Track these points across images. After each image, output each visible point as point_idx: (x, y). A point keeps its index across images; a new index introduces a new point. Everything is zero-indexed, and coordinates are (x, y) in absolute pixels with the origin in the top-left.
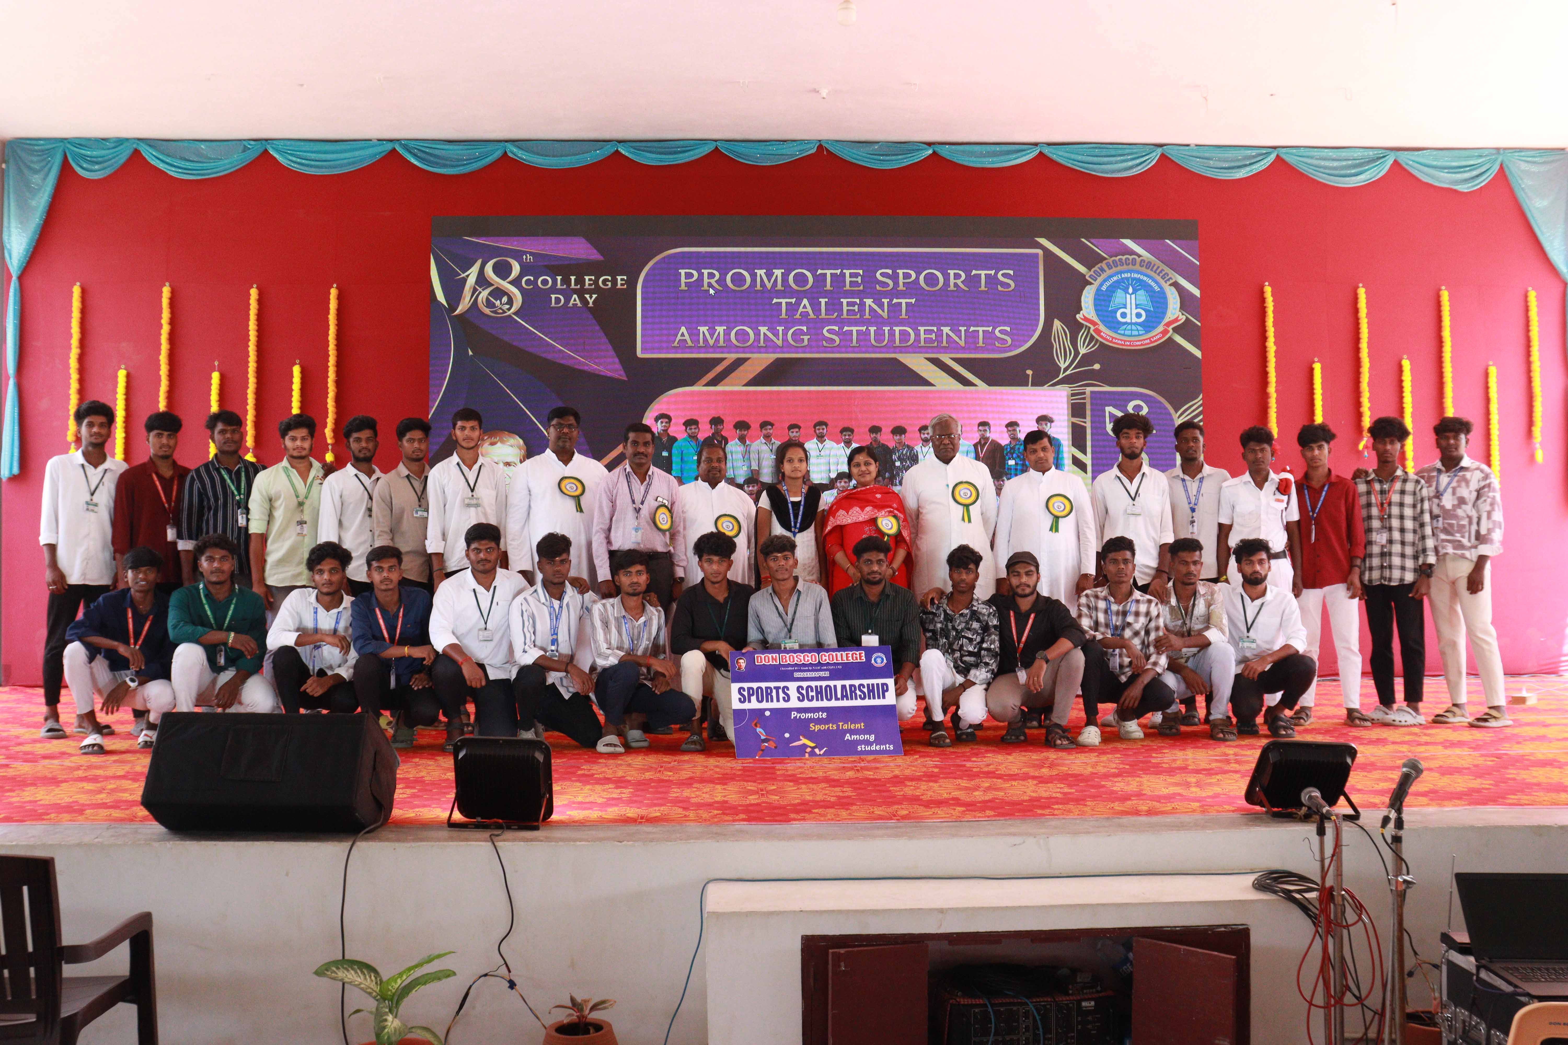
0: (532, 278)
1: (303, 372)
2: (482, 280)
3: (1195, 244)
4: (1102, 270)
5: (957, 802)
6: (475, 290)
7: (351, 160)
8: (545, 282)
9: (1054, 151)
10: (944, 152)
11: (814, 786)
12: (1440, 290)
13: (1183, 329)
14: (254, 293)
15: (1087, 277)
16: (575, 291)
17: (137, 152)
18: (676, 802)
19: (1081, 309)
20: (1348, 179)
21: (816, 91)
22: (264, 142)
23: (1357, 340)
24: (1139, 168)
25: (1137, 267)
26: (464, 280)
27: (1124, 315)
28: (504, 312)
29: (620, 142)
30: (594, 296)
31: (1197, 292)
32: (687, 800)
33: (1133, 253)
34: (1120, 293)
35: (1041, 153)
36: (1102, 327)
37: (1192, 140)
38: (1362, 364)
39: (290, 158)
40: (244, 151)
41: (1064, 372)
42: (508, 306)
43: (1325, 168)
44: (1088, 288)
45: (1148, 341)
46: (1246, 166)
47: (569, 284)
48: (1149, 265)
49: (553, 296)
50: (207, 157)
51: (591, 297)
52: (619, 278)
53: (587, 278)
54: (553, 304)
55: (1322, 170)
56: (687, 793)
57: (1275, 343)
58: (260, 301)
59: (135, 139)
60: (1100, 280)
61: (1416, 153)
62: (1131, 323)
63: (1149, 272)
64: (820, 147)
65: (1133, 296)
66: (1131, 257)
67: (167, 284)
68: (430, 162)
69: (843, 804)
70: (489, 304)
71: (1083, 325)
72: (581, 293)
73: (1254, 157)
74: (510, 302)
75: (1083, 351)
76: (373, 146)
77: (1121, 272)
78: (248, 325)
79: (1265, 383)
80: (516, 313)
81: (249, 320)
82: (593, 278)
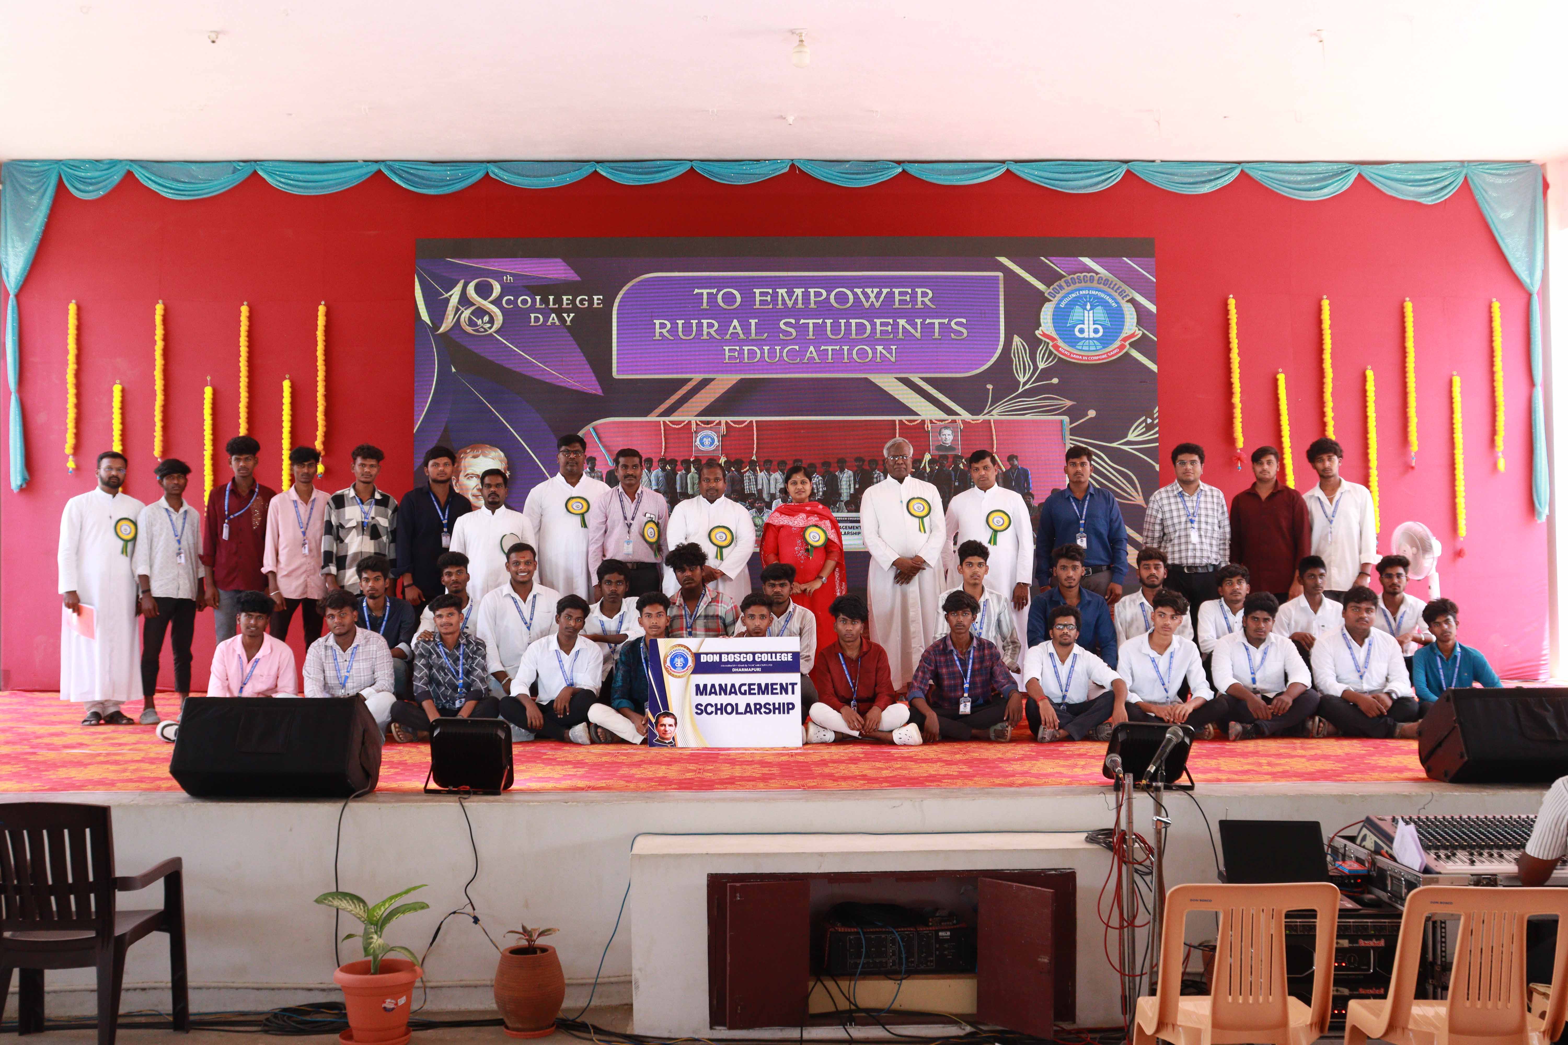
0: (512, 298)
1: (293, 387)
2: (464, 300)
3: (1152, 261)
4: (1061, 287)
5: (864, 777)
6: (458, 309)
7: (337, 181)
8: (524, 302)
9: (1021, 169)
10: (913, 170)
11: (747, 767)
12: (1405, 301)
13: (1140, 344)
14: (244, 310)
15: (1046, 295)
16: (554, 311)
17: (130, 174)
18: (622, 777)
19: (1040, 325)
20: (1312, 192)
21: (783, 118)
22: (253, 163)
23: (1321, 350)
24: (1105, 183)
25: (1095, 284)
26: (447, 300)
27: (1082, 331)
28: (486, 331)
29: (598, 162)
30: (572, 315)
31: (1153, 308)
32: (632, 776)
33: (1091, 270)
34: (1078, 309)
35: (1008, 170)
36: (1060, 343)
37: (1158, 156)
38: (1326, 375)
39: (279, 178)
40: (234, 173)
41: (1023, 386)
42: (489, 325)
43: (1289, 182)
44: (1047, 305)
45: (1105, 356)
46: (1211, 181)
47: (548, 303)
48: (1106, 282)
49: (532, 316)
50: (196, 178)
51: (569, 316)
52: (595, 297)
53: (565, 298)
54: (532, 323)
55: (1286, 184)
56: (634, 771)
57: (1239, 354)
58: (250, 318)
59: (127, 160)
60: (1058, 296)
61: (1381, 167)
62: (1089, 339)
63: (1106, 288)
64: (793, 166)
65: (1091, 312)
66: (1089, 275)
67: (160, 301)
68: (414, 182)
69: (765, 778)
70: (471, 323)
71: (1041, 340)
72: (559, 312)
73: (1218, 172)
74: (492, 321)
75: (1041, 366)
76: (358, 168)
77: (1079, 290)
78: (239, 342)
79: (1230, 393)
80: (496, 332)
81: (239, 336)
82: (571, 297)
